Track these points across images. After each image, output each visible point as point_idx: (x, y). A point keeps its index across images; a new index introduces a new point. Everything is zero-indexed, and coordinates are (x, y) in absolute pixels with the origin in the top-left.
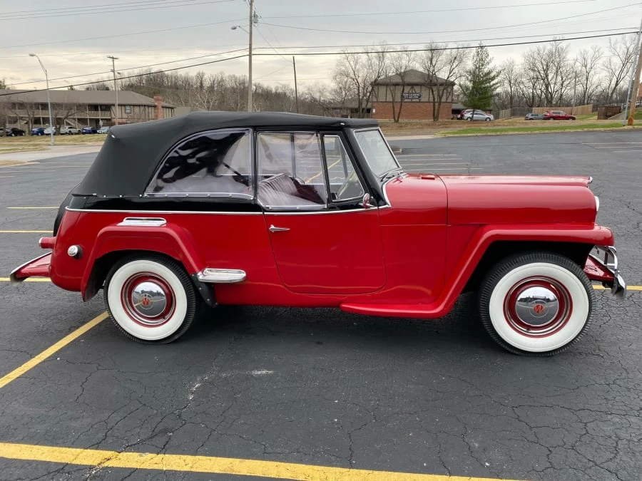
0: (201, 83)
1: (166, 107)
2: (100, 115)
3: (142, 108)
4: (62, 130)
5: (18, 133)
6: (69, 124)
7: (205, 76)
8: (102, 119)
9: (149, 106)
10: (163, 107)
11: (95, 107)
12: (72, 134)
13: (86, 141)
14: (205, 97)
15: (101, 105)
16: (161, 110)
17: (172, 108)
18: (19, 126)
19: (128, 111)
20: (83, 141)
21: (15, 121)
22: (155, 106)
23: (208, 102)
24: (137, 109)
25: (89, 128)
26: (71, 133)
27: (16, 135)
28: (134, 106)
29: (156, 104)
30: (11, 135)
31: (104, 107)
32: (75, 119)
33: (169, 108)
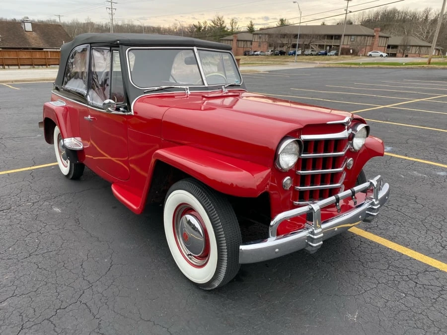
0: (427, 17)
1: (382, 37)
2: (333, 42)
3: (363, 37)
4: (306, 52)
5: (282, 53)
6: (313, 49)
7: (432, 11)
8: (334, 45)
9: (368, 36)
10: (380, 37)
11: (331, 37)
12: (313, 55)
13: (317, 60)
14: (426, 28)
15: (335, 36)
16: (377, 39)
17: (387, 37)
18: (284, 49)
19: (352, 40)
20: (314, 60)
21: (282, 45)
22: (373, 36)
23: (428, 32)
24: (359, 38)
25: (323, 51)
26: (311, 55)
27: (281, 55)
28: (357, 36)
29: (375, 34)
30: (278, 55)
31: (337, 37)
32: (316, 45)
33: (384, 37)
